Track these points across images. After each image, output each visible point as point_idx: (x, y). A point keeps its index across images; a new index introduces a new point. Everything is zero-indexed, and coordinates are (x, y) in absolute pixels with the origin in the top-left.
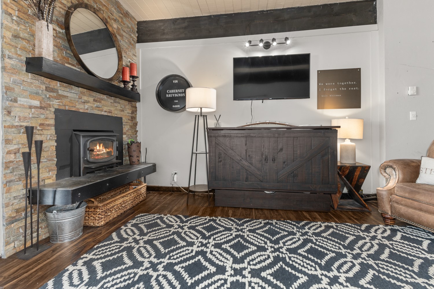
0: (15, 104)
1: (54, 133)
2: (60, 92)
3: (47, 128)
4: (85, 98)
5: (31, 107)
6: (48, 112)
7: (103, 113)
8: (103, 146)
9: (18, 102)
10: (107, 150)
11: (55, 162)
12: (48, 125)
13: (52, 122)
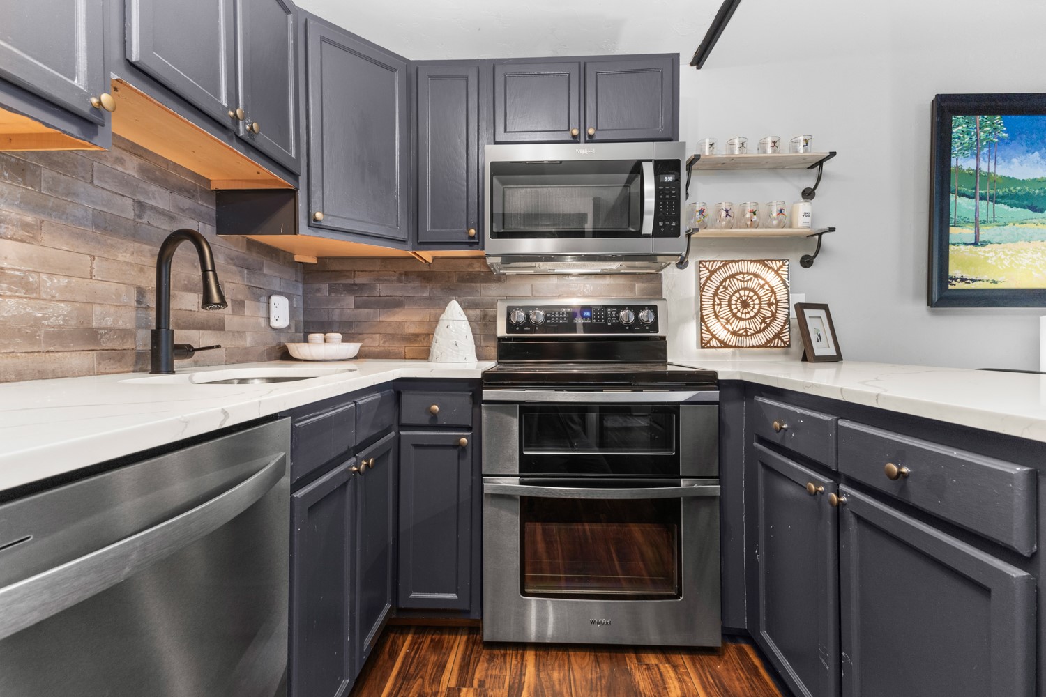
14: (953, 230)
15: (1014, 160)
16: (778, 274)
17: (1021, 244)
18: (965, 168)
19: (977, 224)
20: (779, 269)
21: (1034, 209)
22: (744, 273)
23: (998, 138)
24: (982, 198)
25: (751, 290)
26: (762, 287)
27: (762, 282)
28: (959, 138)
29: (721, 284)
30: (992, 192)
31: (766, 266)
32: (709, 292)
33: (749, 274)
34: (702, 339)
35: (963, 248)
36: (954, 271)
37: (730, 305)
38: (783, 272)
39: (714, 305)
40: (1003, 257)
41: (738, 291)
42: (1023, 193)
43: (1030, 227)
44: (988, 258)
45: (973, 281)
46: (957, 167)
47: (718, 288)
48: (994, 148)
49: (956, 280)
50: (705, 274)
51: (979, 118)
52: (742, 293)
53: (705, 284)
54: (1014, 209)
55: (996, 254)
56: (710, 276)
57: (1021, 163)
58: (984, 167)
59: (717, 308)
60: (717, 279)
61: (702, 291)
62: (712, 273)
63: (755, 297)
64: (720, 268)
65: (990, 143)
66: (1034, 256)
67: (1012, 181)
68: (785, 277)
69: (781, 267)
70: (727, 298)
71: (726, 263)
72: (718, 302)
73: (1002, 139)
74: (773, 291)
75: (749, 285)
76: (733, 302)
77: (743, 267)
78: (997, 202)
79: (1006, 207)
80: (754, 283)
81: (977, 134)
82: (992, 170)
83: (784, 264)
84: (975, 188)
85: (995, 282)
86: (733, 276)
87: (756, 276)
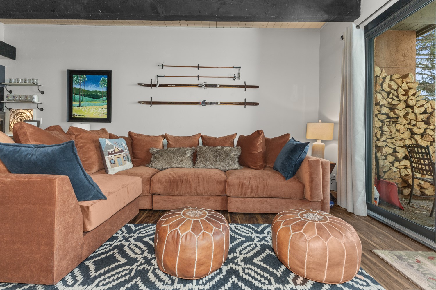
14: (73, 103)
15: (89, 86)
16: (30, 113)
17: (91, 107)
18: (77, 88)
19: (80, 101)
20: (30, 111)
21: (94, 98)
22: (21, 112)
23: (85, 80)
24: (81, 95)
25: (23, 117)
26: (26, 116)
27: (26, 115)
28: (75, 80)
29: (15, 115)
30: (84, 94)
31: (27, 110)
32: (12, 117)
33: (23, 113)
34: (9, 129)
35: (76, 107)
36: (74, 113)
37: (17, 120)
38: (32, 112)
39: (13, 120)
40: (86, 110)
41: (20, 117)
42: (91, 94)
43: (92, 103)
44: (82, 110)
45: (79, 115)
46: (75, 87)
47: (14, 116)
48: (84, 83)
49: (75, 115)
50: (11, 112)
51: (80, 75)
52: (21, 117)
53: (11, 115)
54: (89, 98)
55: (85, 109)
56: (13, 113)
57: (90, 87)
58: (81, 88)
59: (14, 121)
60: (14, 114)
61: (10, 117)
62: (13, 112)
63: (24, 118)
64: (15, 111)
65: (83, 82)
66: (94, 110)
67: (88, 91)
68: (32, 114)
69: (31, 111)
70: (17, 118)
71: (17, 110)
72: (14, 119)
73: (86, 81)
74: (29, 117)
75: (22, 115)
76: (18, 120)
77: (21, 111)
78: (85, 96)
79: (87, 98)
80: (24, 115)
81: (80, 79)
82: (83, 88)
83: (32, 110)
84: (79, 93)
85: (84, 116)
86: (18, 113)
87: (24, 113)
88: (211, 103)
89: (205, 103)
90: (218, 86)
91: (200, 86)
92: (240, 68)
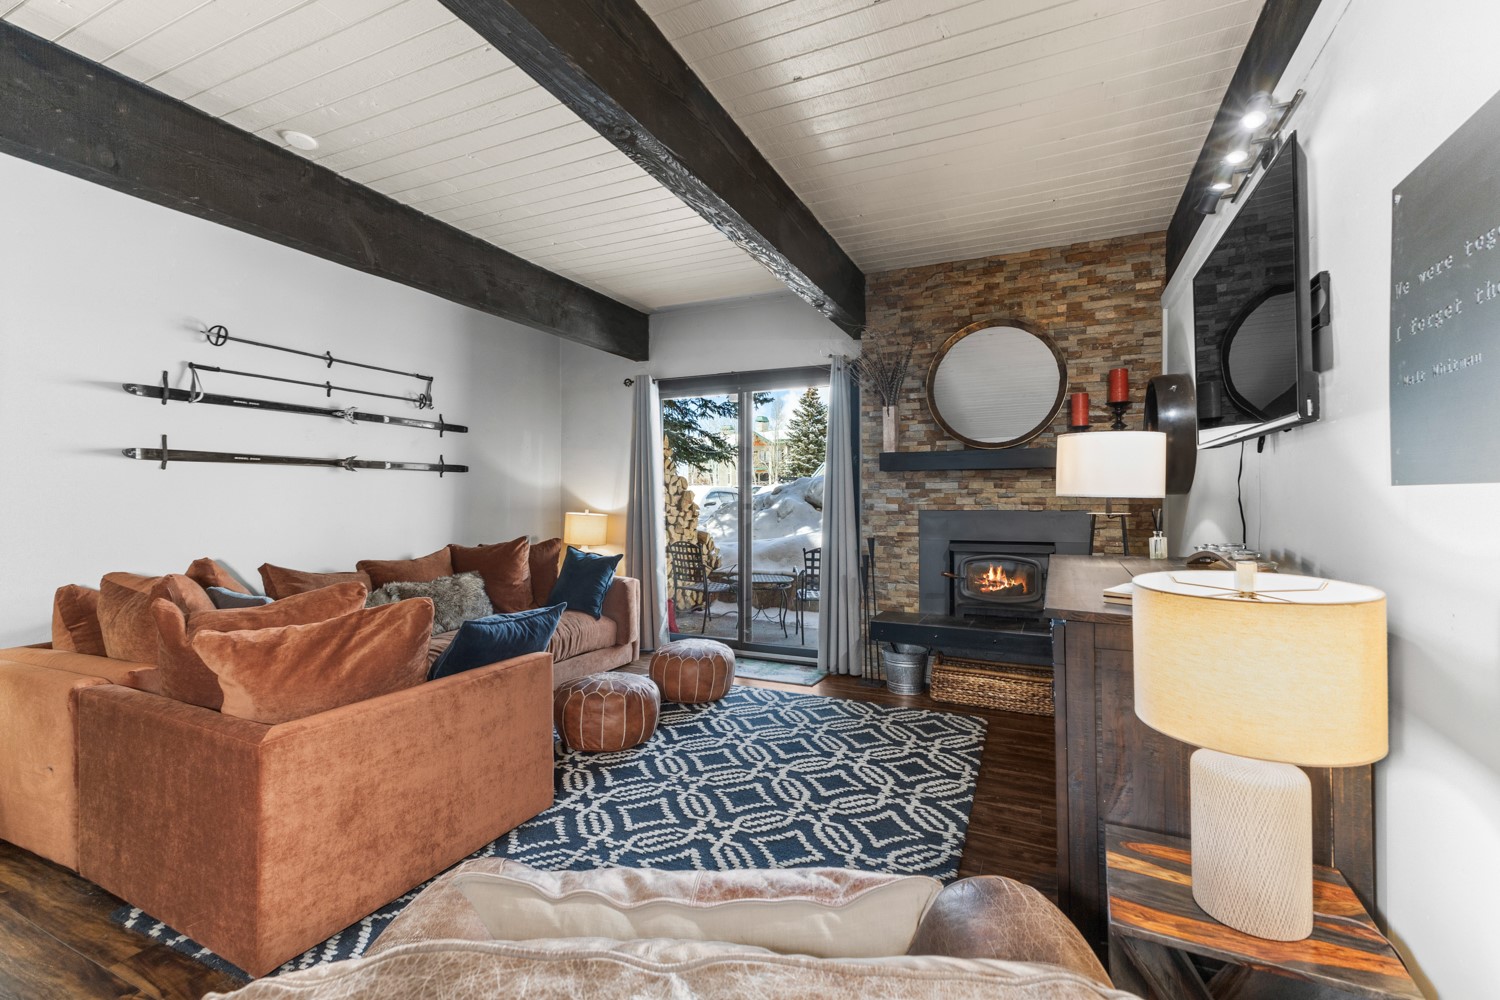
0: (872, 512)
1: (917, 546)
2: (929, 485)
3: (906, 538)
4: (975, 485)
5: (888, 513)
6: (911, 517)
7: (1020, 507)
8: (1002, 572)
9: (875, 509)
10: (1013, 582)
11: (917, 586)
12: (910, 535)
13: (915, 529)
88: (370, 465)
89: (353, 464)
90: (387, 420)
91: (340, 414)
92: (430, 379)
